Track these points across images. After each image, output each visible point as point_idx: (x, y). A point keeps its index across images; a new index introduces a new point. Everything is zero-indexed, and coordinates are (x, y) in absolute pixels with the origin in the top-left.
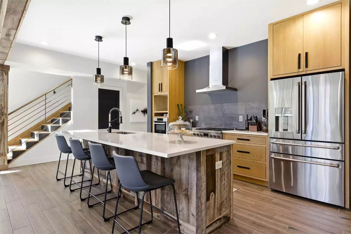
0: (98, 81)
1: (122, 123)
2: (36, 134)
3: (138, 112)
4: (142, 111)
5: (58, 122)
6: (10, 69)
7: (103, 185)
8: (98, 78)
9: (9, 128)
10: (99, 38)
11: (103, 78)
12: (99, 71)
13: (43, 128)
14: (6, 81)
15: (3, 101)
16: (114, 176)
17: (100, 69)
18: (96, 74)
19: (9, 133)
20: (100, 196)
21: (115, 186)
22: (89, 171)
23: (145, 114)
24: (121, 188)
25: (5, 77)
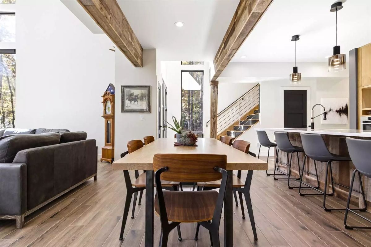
0: (294, 80)
1: (326, 119)
2: (232, 133)
3: (331, 112)
4: (337, 111)
5: (249, 123)
6: (219, 83)
7: (305, 181)
8: (295, 77)
9: (218, 126)
10: (296, 38)
11: (300, 75)
12: (295, 70)
13: (235, 128)
14: (216, 92)
15: (214, 107)
16: (322, 173)
17: (297, 67)
18: (293, 73)
19: (218, 130)
20: (307, 189)
21: (323, 183)
22: (286, 166)
23: (342, 114)
24: (334, 187)
25: (216, 90)
